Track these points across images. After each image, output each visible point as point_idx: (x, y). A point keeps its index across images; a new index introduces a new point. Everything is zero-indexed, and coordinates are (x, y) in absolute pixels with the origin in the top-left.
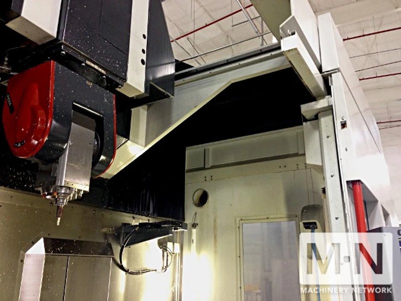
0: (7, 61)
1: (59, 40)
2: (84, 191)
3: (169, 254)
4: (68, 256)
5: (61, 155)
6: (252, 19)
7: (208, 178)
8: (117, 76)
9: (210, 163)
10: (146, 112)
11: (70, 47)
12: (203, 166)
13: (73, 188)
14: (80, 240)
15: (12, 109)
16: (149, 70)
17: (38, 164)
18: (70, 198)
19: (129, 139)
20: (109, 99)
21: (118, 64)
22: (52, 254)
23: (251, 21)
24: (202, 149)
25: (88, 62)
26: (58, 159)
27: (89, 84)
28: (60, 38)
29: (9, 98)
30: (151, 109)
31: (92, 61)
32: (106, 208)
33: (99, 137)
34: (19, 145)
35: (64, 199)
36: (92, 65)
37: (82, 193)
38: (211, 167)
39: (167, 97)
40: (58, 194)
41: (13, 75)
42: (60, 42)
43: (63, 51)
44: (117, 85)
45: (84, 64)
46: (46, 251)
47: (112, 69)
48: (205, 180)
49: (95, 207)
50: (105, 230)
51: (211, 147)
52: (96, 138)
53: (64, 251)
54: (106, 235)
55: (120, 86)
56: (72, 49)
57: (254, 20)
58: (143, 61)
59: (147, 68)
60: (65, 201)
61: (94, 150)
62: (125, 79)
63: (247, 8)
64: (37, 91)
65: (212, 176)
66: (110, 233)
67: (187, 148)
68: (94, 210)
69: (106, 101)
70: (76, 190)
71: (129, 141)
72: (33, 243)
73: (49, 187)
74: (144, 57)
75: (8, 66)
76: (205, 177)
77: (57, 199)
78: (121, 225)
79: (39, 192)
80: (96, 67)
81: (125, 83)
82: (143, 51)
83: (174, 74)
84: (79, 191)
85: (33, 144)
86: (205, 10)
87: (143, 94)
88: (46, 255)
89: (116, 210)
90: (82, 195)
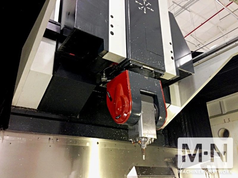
0: (105, 75)
1: (128, 59)
2: (154, 138)
3: (209, 173)
4: (149, 177)
5: (139, 120)
6: (232, 12)
7: (227, 120)
8: (159, 70)
9: (226, 110)
10: (178, 86)
11: (134, 61)
12: (221, 113)
13: (148, 138)
14: (154, 166)
15: (111, 99)
16: (177, 62)
17: (127, 126)
18: (147, 144)
19: (171, 104)
20: (158, 84)
21: (159, 63)
22: (141, 176)
23: (232, 13)
24: (218, 102)
25: (144, 67)
26: (138, 122)
27: (146, 78)
28: (128, 58)
29: (108, 94)
30: (180, 84)
31: (145, 65)
32: (165, 146)
33: (156, 106)
34: (118, 117)
35: (144, 144)
36: (146, 67)
37: (153, 140)
38: (227, 112)
39: (190, 75)
40: (141, 141)
41: (109, 82)
42: (129, 59)
43: (131, 64)
44: (161, 75)
45: (142, 68)
46: (138, 174)
47: (156, 67)
48: (225, 122)
49: (158, 146)
50: (166, 160)
51: (224, 100)
52: (155, 107)
53: (146, 174)
54: (167, 163)
55: (162, 75)
56: (135, 61)
57: (234, 12)
58: (172, 58)
59: (175, 61)
60: (145, 145)
61: (155, 114)
62: (164, 71)
63: (227, 6)
64: (122, 88)
65: (229, 119)
66: (170, 161)
67: (207, 103)
68: (158, 148)
69: (156, 85)
70: (150, 139)
71: (171, 105)
72: (130, 170)
73: (135, 138)
74: (172, 55)
75: (105, 77)
76: (224, 120)
77: (140, 145)
78: (175, 156)
79: (131, 141)
80: (148, 68)
81: (165, 73)
82: (171, 52)
83: (192, 60)
84: (152, 138)
85: (125, 116)
86: (200, 16)
87: (175, 77)
88: (138, 176)
89: (170, 147)
90: (154, 141)
